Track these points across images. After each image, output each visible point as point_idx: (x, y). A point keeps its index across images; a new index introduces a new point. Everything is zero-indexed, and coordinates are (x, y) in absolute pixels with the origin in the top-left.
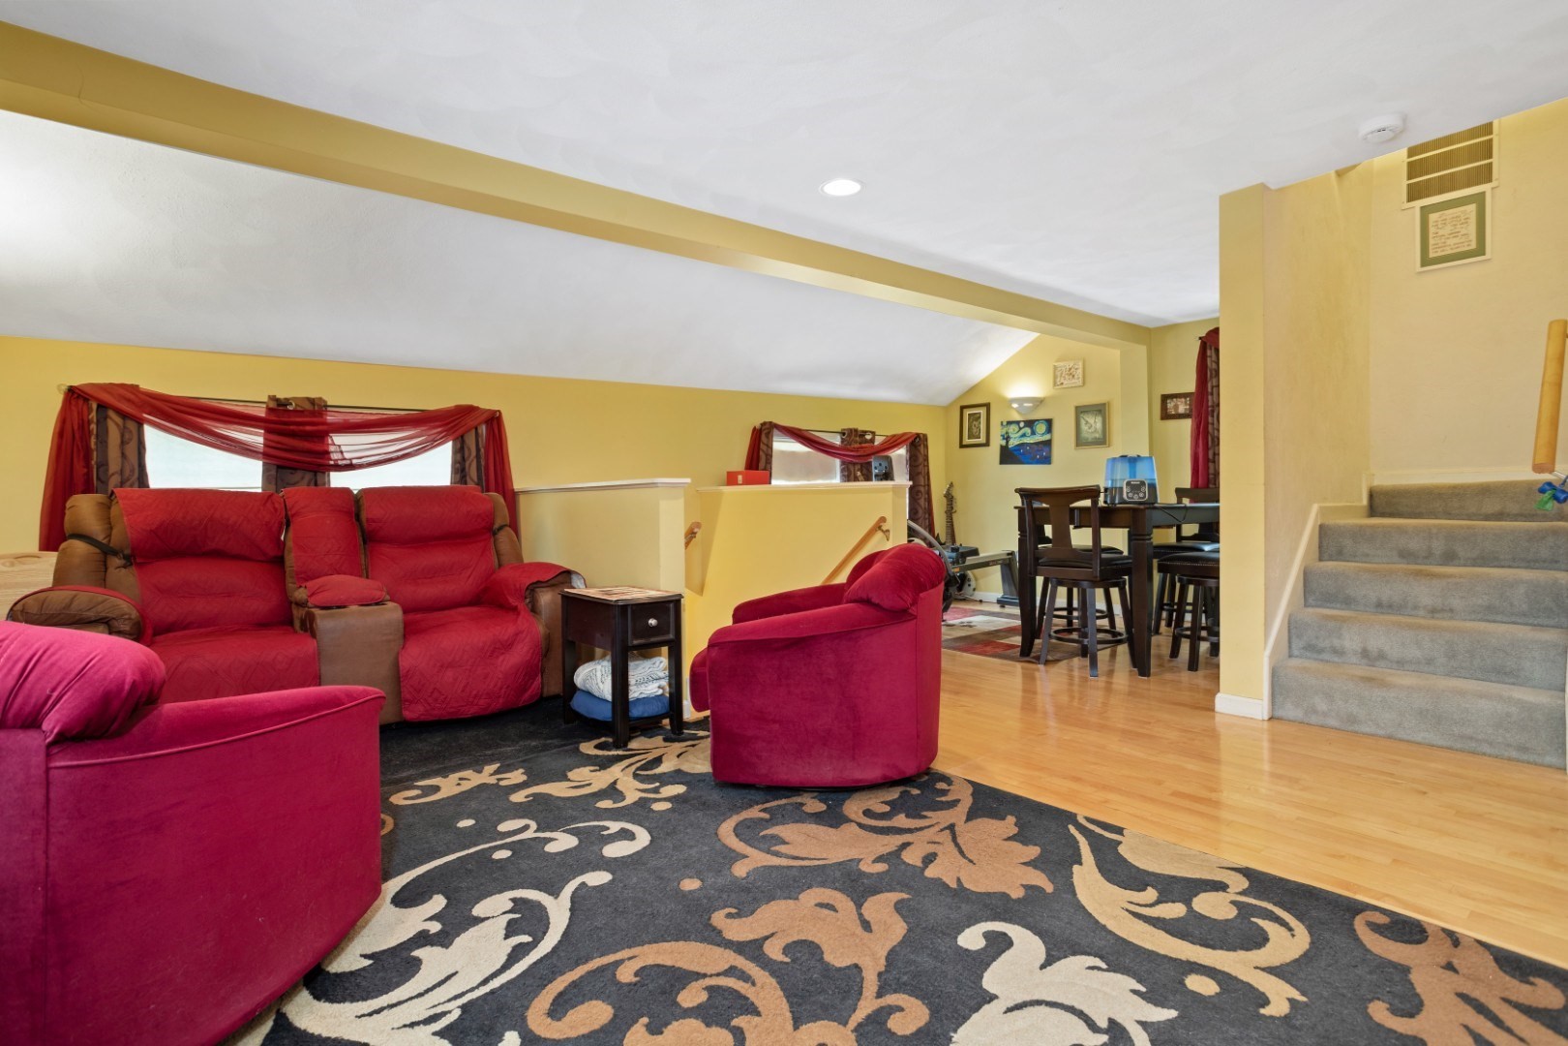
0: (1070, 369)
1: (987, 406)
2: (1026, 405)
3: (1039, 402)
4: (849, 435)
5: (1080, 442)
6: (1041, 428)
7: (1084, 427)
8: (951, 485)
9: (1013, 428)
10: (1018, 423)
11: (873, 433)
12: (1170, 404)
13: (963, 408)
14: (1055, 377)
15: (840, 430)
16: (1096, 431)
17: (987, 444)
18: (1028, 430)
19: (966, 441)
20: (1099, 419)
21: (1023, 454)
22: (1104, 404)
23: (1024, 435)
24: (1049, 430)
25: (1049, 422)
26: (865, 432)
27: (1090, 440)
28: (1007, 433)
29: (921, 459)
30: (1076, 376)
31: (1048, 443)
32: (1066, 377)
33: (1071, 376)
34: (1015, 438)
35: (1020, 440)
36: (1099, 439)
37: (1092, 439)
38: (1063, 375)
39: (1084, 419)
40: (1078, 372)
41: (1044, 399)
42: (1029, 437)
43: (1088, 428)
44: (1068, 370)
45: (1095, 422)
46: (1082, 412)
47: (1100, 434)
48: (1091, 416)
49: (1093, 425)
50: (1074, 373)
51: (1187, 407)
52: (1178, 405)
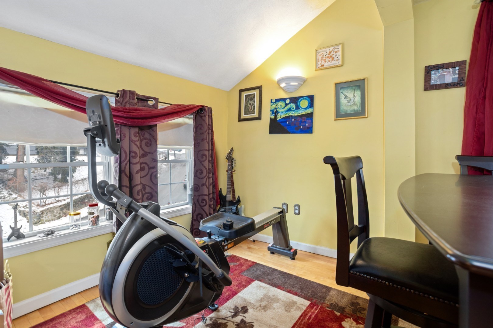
0: (330, 53)
1: (260, 88)
2: (292, 83)
3: (303, 81)
4: (122, 96)
5: (340, 115)
6: (304, 103)
7: (343, 101)
8: (232, 150)
9: (282, 104)
10: (284, 100)
11: (156, 99)
13: (241, 91)
14: (317, 61)
15: (116, 92)
16: (354, 104)
17: (259, 118)
18: (293, 106)
19: (243, 116)
20: (358, 93)
21: (289, 125)
22: (364, 79)
23: (290, 110)
24: (311, 105)
25: (311, 99)
27: (349, 112)
28: (275, 108)
29: (206, 128)
30: (336, 58)
31: (310, 116)
32: (327, 59)
33: (331, 58)
34: (282, 112)
35: (287, 114)
36: (357, 110)
37: (351, 111)
38: (324, 58)
39: (343, 94)
40: (337, 54)
41: (307, 79)
42: (294, 111)
43: (347, 101)
44: (328, 53)
45: (354, 96)
46: (341, 88)
47: (359, 106)
48: (350, 91)
49: (352, 99)
50: (334, 56)
51: (457, 76)
52: (444, 75)
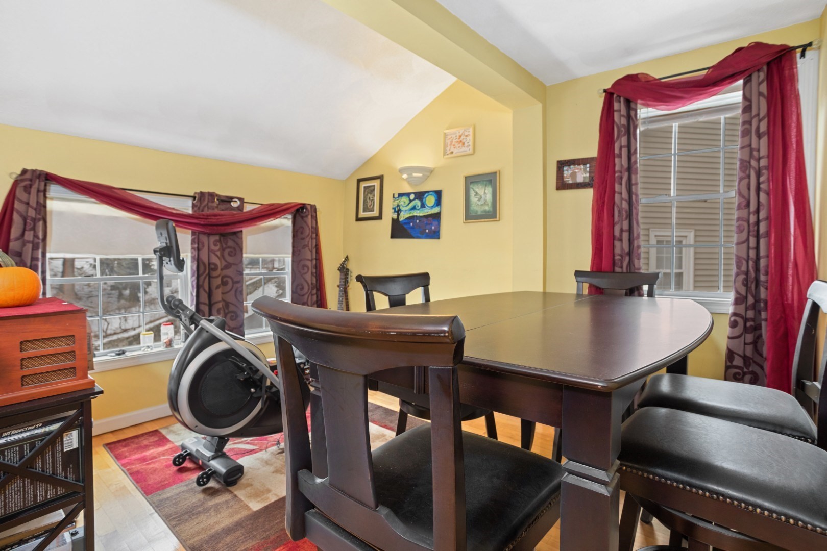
0: (460, 136)
1: (381, 178)
2: (415, 175)
3: (429, 172)
4: (200, 200)
5: (470, 216)
6: (430, 200)
7: (474, 199)
8: (347, 258)
9: (405, 200)
10: (408, 195)
11: (241, 200)
12: (567, 172)
13: (359, 181)
14: (445, 146)
15: (192, 194)
16: (485, 203)
17: (380, 217)
18: (418, 203)
19: (362, 214)
20: (489, 190)
21: (413, 228)
22: (495, 173)
23: (414, 208)
24: (438, 202)
25: (438, 194)
26: (230, 199)
27: (479, 213)
28: (398, 206)
29: (307, 231)
30: (466, 144)
31: (437, 216)
32: (457, 145)
33: (461, 144)
34: (406, 211)
35: (411, 213)
36: (488, 212)
37: (482, 212)
38: (454, 143)
39: (474, 190)
40: (468, 138)
41: (434, 169)
42: (418, 209)
43: (477, 199)
44: (458, 137)
45: (485, 193)
46: (471, 183)
47: (490, 206)
48: (480, 187)
49: (483, 197)
50: (464, 140)
51: (588, 175)
52: (576, 172)
